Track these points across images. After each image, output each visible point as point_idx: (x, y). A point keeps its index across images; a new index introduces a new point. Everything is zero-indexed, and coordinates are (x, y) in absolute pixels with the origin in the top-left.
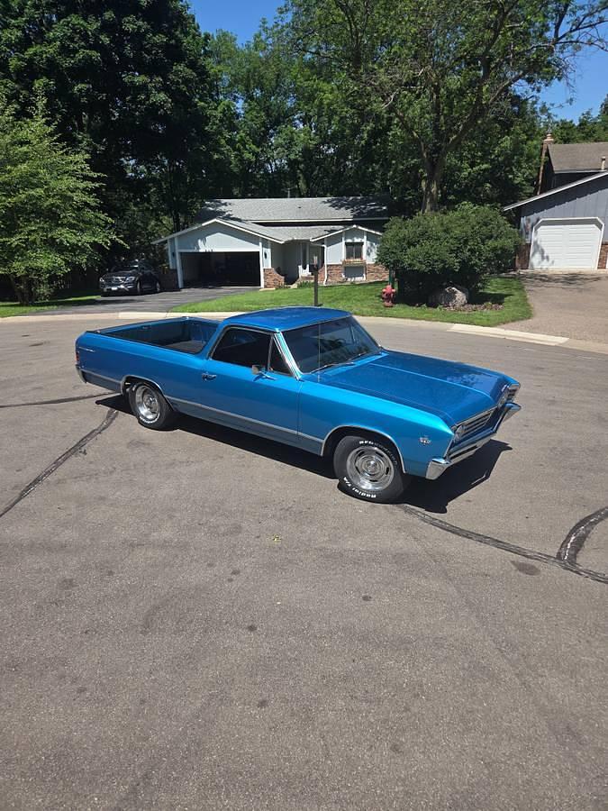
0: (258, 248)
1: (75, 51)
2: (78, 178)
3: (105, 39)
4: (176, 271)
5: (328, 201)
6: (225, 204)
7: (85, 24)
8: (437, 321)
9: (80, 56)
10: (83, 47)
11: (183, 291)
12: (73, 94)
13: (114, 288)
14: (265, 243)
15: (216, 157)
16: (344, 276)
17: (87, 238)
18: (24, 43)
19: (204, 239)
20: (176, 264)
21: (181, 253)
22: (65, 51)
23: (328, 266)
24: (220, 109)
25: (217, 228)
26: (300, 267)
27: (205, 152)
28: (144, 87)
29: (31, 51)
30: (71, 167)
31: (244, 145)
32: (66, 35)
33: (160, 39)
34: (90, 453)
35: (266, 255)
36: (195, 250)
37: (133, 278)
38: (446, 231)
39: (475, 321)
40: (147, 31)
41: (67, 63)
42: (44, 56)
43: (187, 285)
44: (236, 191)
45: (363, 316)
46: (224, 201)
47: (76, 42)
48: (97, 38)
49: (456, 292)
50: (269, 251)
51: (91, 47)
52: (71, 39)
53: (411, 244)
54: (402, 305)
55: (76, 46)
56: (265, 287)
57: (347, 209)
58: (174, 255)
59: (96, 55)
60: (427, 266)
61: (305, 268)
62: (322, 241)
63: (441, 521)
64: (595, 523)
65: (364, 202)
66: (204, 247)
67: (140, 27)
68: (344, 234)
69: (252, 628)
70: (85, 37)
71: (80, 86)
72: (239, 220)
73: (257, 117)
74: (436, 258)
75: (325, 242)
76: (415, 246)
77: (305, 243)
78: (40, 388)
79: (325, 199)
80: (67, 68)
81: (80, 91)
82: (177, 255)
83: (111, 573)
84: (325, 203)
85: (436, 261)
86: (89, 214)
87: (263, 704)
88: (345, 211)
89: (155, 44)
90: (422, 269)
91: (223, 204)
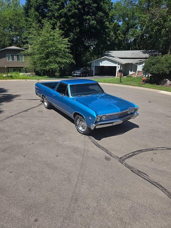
0: (116, 65)
1: (72, 10)
2: (66, 45)
3: (80, 6)
4: (93, 71)
5: (142, 51)
6: (111, 52)
7: (75, 3)
8: (156, 89)
9: (72, 12)
10: (74, 9)
11: (94, 76)
12: (70, 22)
13: (75, 75)
14: (119, 64)
15: (108, 39)
16: (142, 75)
17: (65, 61)
18: (59, 9)
19: (101, 62)
20: (93, 69)
21: (95, 66)
22: (70, 10)
23: (138, 71)
24: (113, 24)
25: (105, 59)
26: (130, 71)
27: (105, 37)
28: (89, 19)
29: (61, 11)
30: (64, 42)
31: (119, 35)
32: (70, 6)
33: (95, 5)
34: (28, 112)
35: (118, 67)
36: (99, 65)
37: (80, 72)
38: (166, 61)
39: (169, 90)
40: (92, 3)
41: (69, 14)
42: (64, 12)
43: (96, 75)
44: (116, 49)
45: (133, 86)
46: (111, 51)
47: (72, 8)
48: (78, 6)
49: (167, 81)
50: (119, 66)
51: (75, 9)
52: (71, 7)
53: (153, 65)
54: (148, 84)
55: (72, 9)
56: (117, 76)
57: (148, 54)
58: (93, 66)
59: (77, 11)
60: (157, 72)
61: (131, 72)
62: (137, 64)
63: (96, 142)
64: (143, 152)
65: (154, 52)
66: (101, 64)
67: (90, 2)
68: (144, 62)
69: (24, 156)
70: (75, 6)
71: (72, 20)
72: (113, 57)
73: (124, 26)
74: (161, 69)
75: (138, 64)
76: (155, 65)
77: (132, 64)
78: (32, 96)
79: (141, 51)
80: (70, 15)
81: (72, 21)
82: (94, 66)
83: (7, 138)
84: (141, 52)
85: (161, 70)
86: (67, 54)
87: (11, 172)
88: (147, 55)
89: (94, 7)
90: (155, 73)
91: (110, 52)
